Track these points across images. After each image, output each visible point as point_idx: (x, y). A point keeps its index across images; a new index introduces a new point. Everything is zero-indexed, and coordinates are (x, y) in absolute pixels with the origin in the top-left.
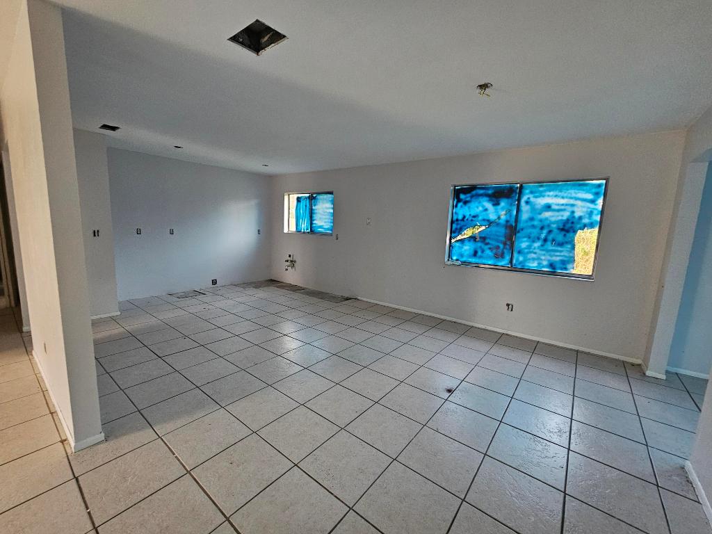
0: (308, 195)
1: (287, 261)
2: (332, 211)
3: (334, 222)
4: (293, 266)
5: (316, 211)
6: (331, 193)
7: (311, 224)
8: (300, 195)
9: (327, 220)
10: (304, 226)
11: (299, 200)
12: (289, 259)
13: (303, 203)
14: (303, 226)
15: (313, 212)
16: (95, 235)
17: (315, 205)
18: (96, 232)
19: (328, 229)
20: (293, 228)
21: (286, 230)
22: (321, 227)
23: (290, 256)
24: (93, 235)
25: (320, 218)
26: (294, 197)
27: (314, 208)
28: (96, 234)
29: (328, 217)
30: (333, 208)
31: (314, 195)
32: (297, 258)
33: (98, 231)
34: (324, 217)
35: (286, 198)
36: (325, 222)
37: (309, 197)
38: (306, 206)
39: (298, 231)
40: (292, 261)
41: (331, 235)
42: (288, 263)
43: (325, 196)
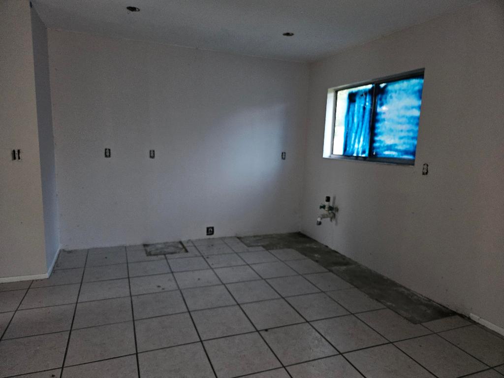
0: (370, 86)
1: (323, 207)
2: (417, 113)
3: (420, 136)
4: (334, 217)
5: (383, 116)
6: (419, 74)
7: (372, 141)
8: (354, 90)
9: (403, 134)
10: (359, 146)
11: (352, 98)
12: (327, 204)
13: (359, 104)
14: (356, 146)
15: (379, 117)
16: (14, 158)
17: (382, 105)
18: (16, 152)
19: (406, 152)
20: (339, 151)
21: (326, 154)
22: (389, 148)
23: (328, 199)
24: (11, 158)
25: (391, 130)
26: (343, 95)
27: (379, 110)
28: (17, 156)
29: (406, 127)
30: (420, 108)
31: (382, 85)
32: (342, 203)
33: (19, 151)
34: (400, 127)
35: (330, 97)
36: (401, 138)
37: (370, 92)
38: (364, 108)
39: (347, 155)
40: (331, 208)
41: (411, 163)
42: (324, 212)
43: (404, 84)
